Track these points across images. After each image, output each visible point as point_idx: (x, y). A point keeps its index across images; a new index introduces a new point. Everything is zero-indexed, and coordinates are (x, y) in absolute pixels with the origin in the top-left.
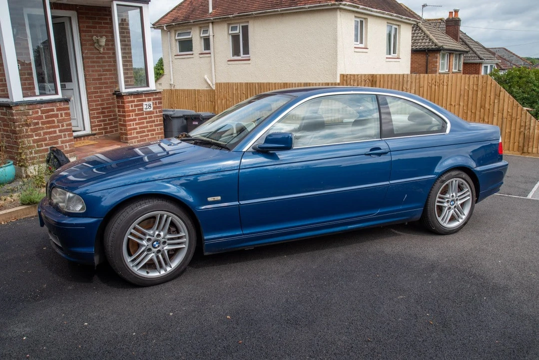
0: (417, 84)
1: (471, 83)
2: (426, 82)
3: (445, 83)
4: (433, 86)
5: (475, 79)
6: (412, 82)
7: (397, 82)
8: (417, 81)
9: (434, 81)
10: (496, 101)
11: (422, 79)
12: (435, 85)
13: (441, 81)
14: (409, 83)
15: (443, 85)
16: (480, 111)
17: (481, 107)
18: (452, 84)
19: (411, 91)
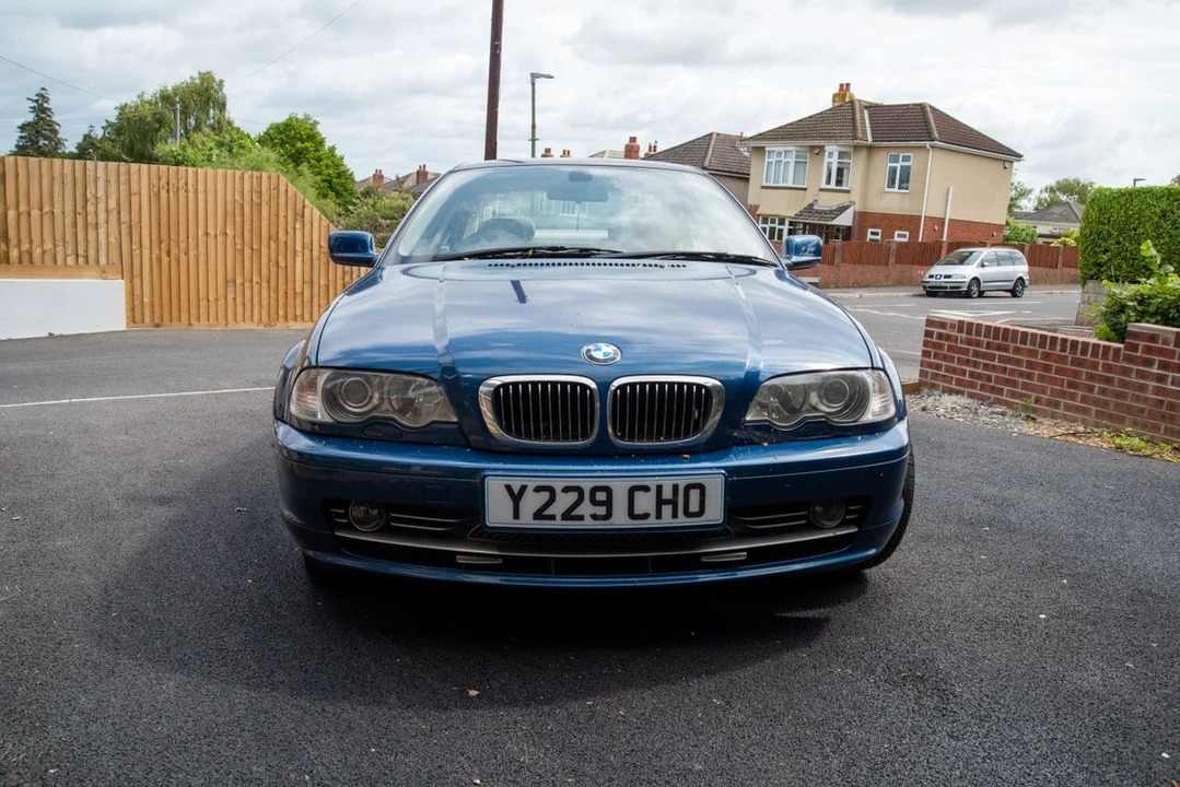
0: (123, 187)
1: (247, 188)
2: (145, 183)
3: (190, 187)
4: (164, 194)
5: (255, 179)
6: (107, 181)
7: (69, 179)
8: (122, 179)
9: (163, 181)
10: (298, 226)
11: (134, 177)
12: (168, 191)
13: (182, 182)
14: (101, 183)
15: (186, 191)
16: (269, 247)
17: (270, 238)
18: (206, 191)
19: (107, 202)
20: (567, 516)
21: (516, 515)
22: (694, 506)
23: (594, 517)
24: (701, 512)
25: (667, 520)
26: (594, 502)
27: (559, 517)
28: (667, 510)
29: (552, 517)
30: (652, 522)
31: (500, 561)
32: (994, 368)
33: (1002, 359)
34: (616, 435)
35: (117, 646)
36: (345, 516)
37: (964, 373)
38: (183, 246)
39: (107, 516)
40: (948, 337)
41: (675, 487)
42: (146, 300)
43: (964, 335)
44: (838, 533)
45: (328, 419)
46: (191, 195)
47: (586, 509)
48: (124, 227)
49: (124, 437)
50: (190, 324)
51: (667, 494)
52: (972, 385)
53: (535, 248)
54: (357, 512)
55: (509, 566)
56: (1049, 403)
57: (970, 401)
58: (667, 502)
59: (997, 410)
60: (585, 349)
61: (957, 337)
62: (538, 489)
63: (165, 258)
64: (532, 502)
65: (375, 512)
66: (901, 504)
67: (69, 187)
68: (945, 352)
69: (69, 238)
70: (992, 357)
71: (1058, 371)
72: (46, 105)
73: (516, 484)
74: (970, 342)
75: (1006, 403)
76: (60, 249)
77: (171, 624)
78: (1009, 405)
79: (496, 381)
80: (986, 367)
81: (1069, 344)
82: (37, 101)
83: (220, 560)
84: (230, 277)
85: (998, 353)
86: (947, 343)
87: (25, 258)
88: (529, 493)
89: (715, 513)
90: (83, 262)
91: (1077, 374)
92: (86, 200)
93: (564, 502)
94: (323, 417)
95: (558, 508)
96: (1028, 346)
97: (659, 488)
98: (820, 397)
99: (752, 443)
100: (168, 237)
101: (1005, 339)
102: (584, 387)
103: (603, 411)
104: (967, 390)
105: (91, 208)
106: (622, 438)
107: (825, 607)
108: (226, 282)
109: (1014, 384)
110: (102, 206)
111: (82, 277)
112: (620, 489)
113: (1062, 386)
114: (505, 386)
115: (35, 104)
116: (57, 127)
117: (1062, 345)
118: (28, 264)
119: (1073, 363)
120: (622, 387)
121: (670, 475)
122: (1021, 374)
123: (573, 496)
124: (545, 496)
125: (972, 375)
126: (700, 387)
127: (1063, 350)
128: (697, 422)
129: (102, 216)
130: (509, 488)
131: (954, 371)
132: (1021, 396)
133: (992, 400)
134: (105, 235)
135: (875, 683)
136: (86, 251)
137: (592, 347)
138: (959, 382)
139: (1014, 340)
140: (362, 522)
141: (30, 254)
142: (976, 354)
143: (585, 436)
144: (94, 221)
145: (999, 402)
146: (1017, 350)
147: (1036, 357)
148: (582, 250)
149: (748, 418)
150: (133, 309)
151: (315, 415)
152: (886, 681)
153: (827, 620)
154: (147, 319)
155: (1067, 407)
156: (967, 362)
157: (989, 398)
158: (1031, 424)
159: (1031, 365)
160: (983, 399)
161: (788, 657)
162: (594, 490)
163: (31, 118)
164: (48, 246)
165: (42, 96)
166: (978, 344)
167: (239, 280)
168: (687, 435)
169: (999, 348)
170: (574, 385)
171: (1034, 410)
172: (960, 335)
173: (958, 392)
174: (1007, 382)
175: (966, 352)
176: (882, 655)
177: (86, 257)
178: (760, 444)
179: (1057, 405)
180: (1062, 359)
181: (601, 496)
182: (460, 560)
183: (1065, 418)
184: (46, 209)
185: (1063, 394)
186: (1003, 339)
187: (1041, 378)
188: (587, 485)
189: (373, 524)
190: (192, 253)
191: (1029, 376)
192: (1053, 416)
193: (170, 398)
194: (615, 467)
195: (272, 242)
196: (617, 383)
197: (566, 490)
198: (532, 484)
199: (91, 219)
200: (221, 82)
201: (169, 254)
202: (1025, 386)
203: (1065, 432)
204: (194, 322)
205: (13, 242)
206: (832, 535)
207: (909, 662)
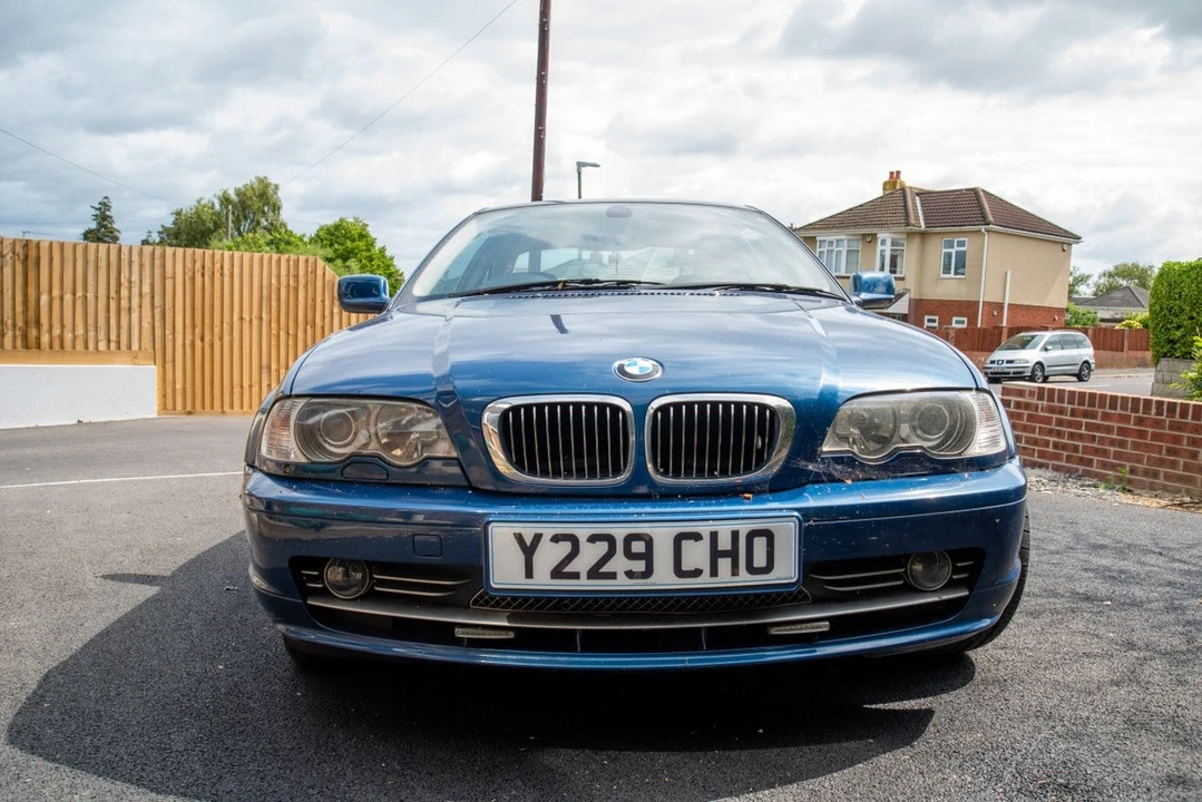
0: (158, 272)
1: (283, 272)
2: (179, 267)
3: (226, 272)
4: (198, 276)
5: (292, 263)
6: (141, 265)
7: (103, 264)
8: (157, 262)
9: (198, 265)
11: (169, 261)
12: (203, 275)
13: (218, 266)
14: (135, 268)
15: (222, 275)
16: (306, 332)
17: (306, 324)
18: (241, 275)
19: (141, 286)
20: (594, 573)
21: (529, 573)
22: (760, 560)
23: (630, 574)
24: (769, 568)
25: (725, 578)
26: (629, 555)
27: (584, 575)
28: (725, 564)
29: (576, 576)
30: (704, 581)
31: (511, 635)
32: (1081, 437)
33: (1089, 427)
34: (657, 470)
35: (36, 744)
36: (319, 579)
37: (1047, 444)
38: (217, 330)
39: (80, 595)
40: (1027, 406)
41: (735, 535)
42: (179, 386)
43: (1045, 403)
44: (944, 597)
45: (303, 460)
46: (227, 279)
47: (619, 563)
48: (157, 311)
49: (125, 516)
50: (223, 412)
51: (725, 543)
52: (1057, 457)
53: (565, 282)
54: (334, 574)
55: (524, 641)
56: (1146, 473)
57: (1055, 474)
58: (724, 554)
59: (1088, 483)
60: (616, 364)
61: (1037, 406)
62: (556, 539)
63: (198, 343)
64: (549, 555)
65: (359, 576)
66: (1017, 563)
67: (103, 272)
68: (1025, 422)
69: (102, 322)
70: (1078, 425)
71: (1155, 436)
72: (108, 213)
73: (528, 533)
74: (1052, 410)
75: (1097, 475)
76: (91, 334)
77: (111, 717)
78: (1102, 478)
79: (504, 405)
80: (1072, 436)
81: (1165, 407)
82: (99, 209)
83: (193, 642)
84: (264, 363)
85: (1084, 420)
86: (1026, 412)
87: (56, 344)
88: (545, 544)
89: (786, 570)
90: (118, 346)
91: (1177, 440)
92: (119, 284)
93: (590, 554)
94: (296, 456)
95: (582, 564)
96: (1119, 411)
97: (714, 536)
98: (914, 429)
99: (832, 479)
100: (201, 320)
101: (1092, 404)
102: (616, 409)
103: (640, 440)
104: (1051, 463)
105: (124, 293)
106: (665, 473)
107: (925, 696)
108: (261, 368)
109: (1105, 453)
110: (135, 290)
111: (112, 362)
112: (663, 536)
113: (1160, 454)
114: (516, 409)
115: (98, 212)
116: (116, 233)
117: (1158, 409)
118: (59, 349)
119: (1171, 428)
120: (664, 409)
121: (728, 520)
122: (1112, 442)
123: (603, 547)
124: (566, 547)
125: (1056, 445)
126: (763, 407)
127: (1159, 413)
128: (760, 452)
129: (135, 301)
130: (519, 538)
131: (1036, 442)
132: (1113, 467)
133: (1080, 472)
134: (140, 320)
135: (1005, 793)
136: (118, 336)
137: (625, 362)
138: (1042, 455)
139: (1102, 405)
140: (340, 588)
141: (61, 338)
142: (1060, 422)
143: (617, 471)
144: (127, 306)
145: (1088, 474)
146: (1106, 416)
147: (1129, 422)
148: (619, 283)
149: (825, 449)
150: (164, 396)
151: (287, 454)
152: (1019, 791)
153: (929, 713)
154: (179, 407)
155: (1168, 477)
156: (1050, 432)
157: (1077, 470)
158: (1129, 496)
159: (1122, 431)
160: (1070, 472)
161: (885, 759)
162: (630, 539)
163: (93, 225)
164: (80, 331)
165: (105, 204)
166: (1061, 411)
167: (274, 367)
168: (748, 469)
169: (1085, 414)
170: (602, 406)
171: (1130, 482)
172: (1040, 402)
173: (1041, 466)
174: (1096, 452)
175: (1048, 421)
176: (1008, 756)
177: (118, 343)
178: (840, 481)
179: (1156, 475)
180: (1159, 424)
181: (638, 547)
182: (459, 633)
183: (1165, 489)
184: (79, 293)
185: (1161, 463)
186: (1089, 405)
187: (1136, 446)
188: (620, 532)
189: (356, 589)
190: (226, 338)
191: (1122, 444)
192: (1152, 487)
193: (186, 478)
194: (657, 510)
195: (309, 327)
196: (656, 404)
197: (593, 539)
198: (548, 531)
199: (124, 303)
200: (277, 187)
201: (202, 340)
202: (1118, 455)
203: (1169, 503)
204: (226, 408)
205: (45, 327)
206: (935, 599)
207: (1045, 765)
